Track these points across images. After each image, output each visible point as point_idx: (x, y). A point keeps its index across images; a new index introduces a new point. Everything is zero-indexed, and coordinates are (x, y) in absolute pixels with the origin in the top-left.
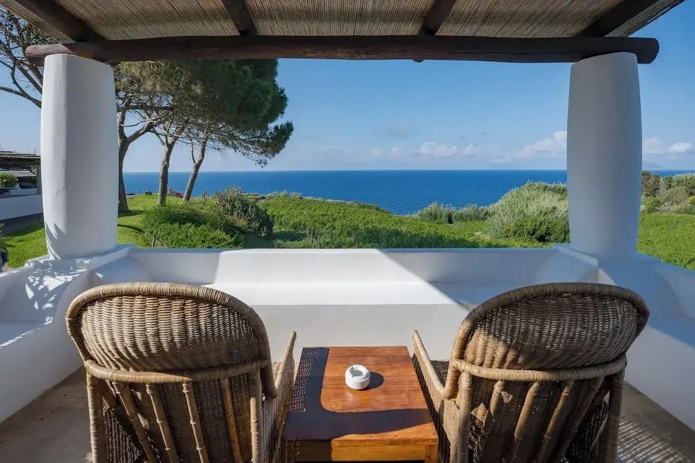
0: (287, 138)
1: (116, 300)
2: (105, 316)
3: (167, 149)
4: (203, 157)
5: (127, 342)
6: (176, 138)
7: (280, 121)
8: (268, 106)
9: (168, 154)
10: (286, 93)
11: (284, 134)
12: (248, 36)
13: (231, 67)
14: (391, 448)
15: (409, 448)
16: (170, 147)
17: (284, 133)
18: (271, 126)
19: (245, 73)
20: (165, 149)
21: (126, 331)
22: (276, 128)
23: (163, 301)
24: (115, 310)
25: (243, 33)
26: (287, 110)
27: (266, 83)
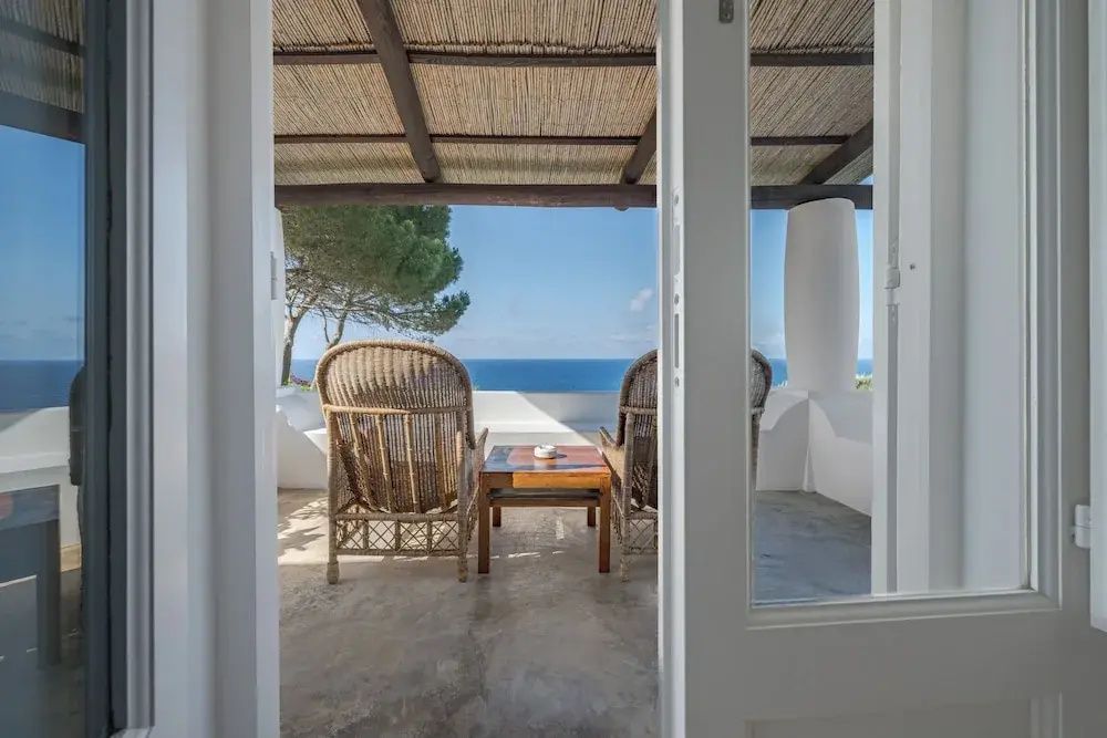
0: (460, 313)
1: (361, 350)
2: (351, 361)
3: (291, 323)
4: (341, 335)
5: (369, 378)
6: (305, 309)
7: (451, 290)
8: (437, 268)
9: (293, 331)
10: (461, 254)
11: (455, 308)
12: (434, 184)
13: (388, 221)
14: (571, 480)
15: (588, 479)
16: (296, 321)
17: (457, 307)
18: (439, 297)
19: (407, 227)
20: (288, 324)
21: (369, 369)
22: (446, 299)
23: (396, 351)
24: (360, 357)
25: (428, 181)
26: (461, 275)
27: (437, 241)
